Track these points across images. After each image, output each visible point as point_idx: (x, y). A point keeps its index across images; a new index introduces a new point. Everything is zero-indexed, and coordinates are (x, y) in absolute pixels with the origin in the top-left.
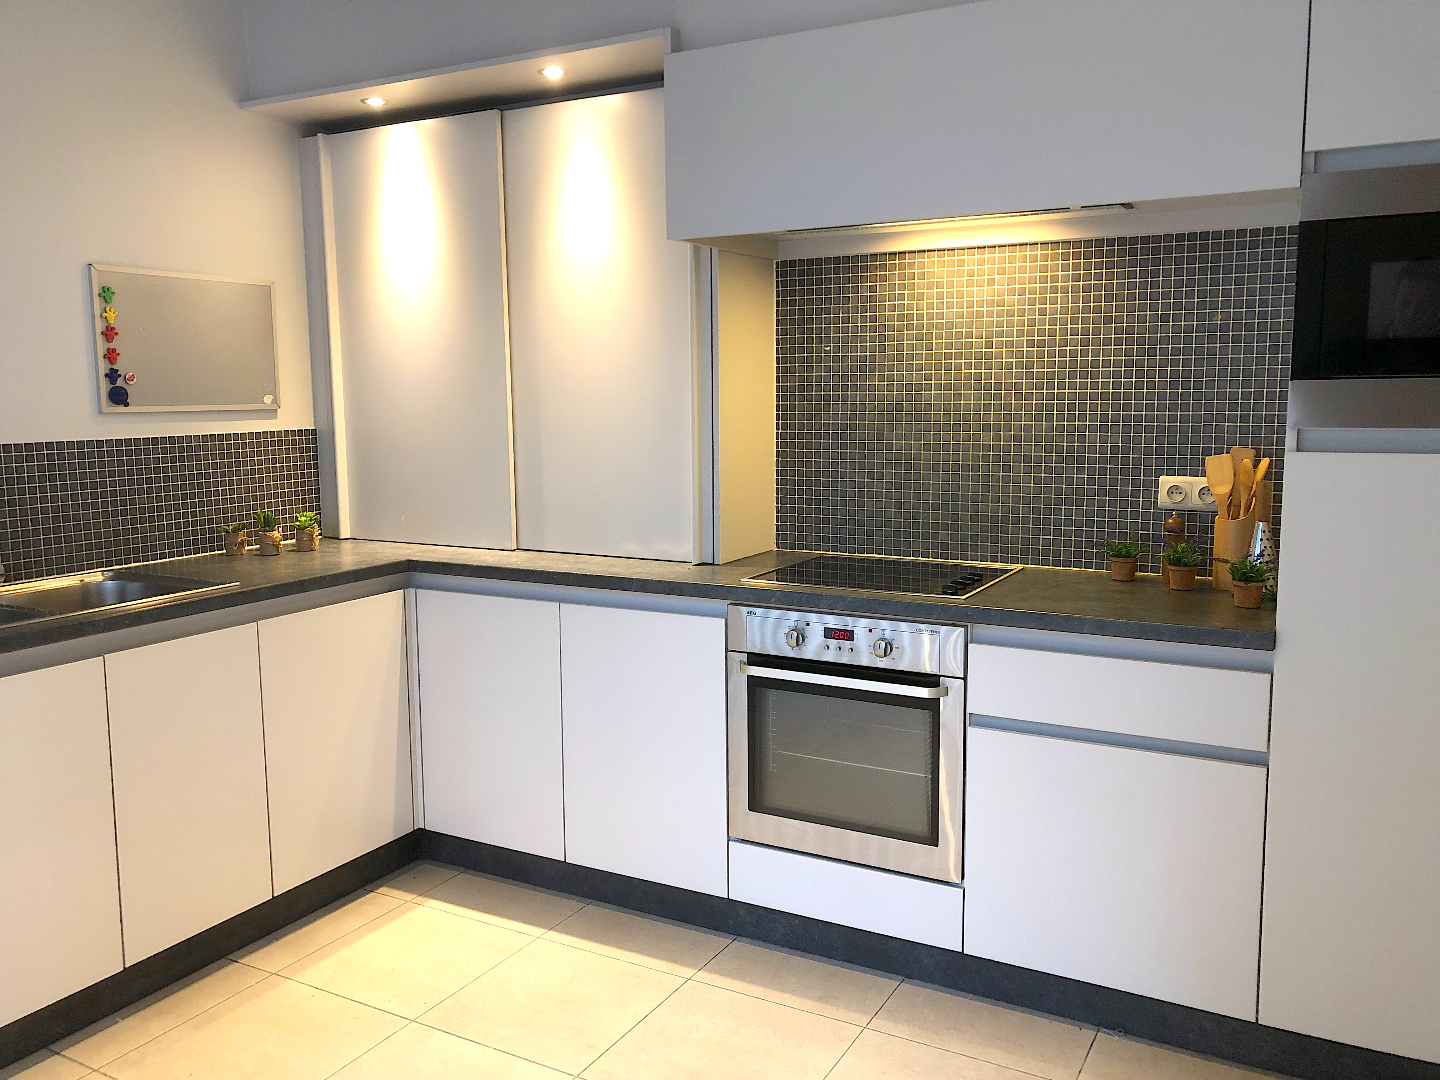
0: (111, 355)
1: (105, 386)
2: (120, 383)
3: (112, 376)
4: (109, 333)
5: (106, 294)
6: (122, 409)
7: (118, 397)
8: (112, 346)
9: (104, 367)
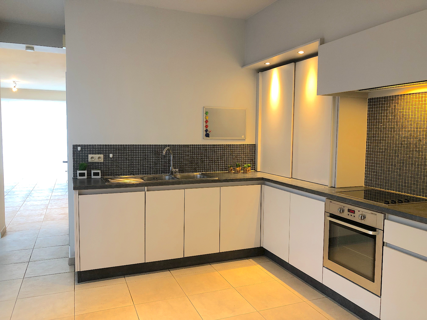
0: (207, 126)
1: (205, 133)
2: (208, 132)
3: (206, 131)
4: (207, 122)
5: (206, 113)
6: (208, 138)
7: (207, 135)
8: (207, 124)
9: (205, 129)
